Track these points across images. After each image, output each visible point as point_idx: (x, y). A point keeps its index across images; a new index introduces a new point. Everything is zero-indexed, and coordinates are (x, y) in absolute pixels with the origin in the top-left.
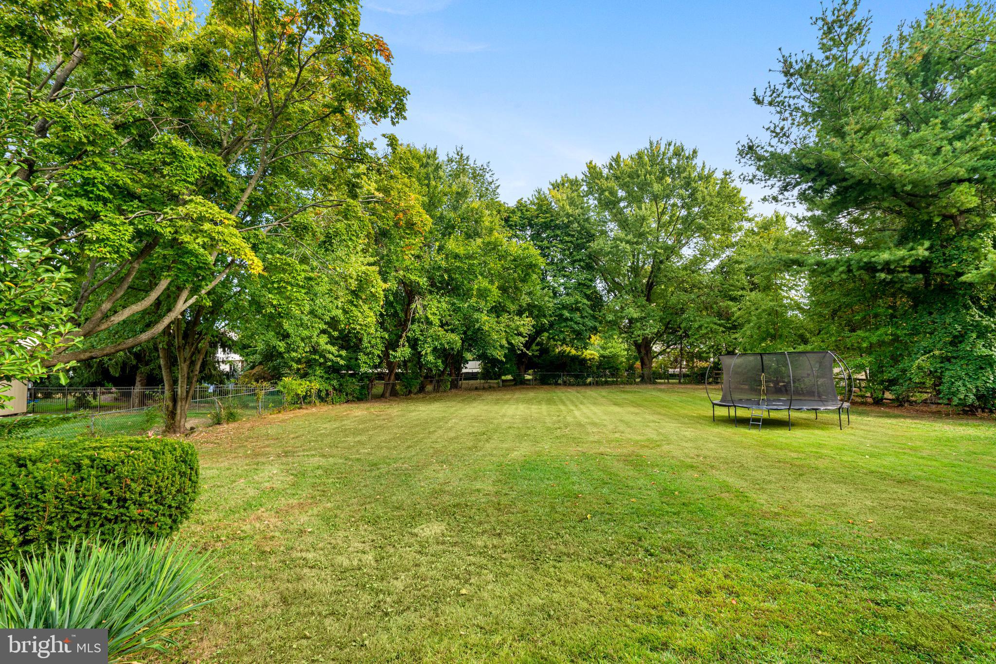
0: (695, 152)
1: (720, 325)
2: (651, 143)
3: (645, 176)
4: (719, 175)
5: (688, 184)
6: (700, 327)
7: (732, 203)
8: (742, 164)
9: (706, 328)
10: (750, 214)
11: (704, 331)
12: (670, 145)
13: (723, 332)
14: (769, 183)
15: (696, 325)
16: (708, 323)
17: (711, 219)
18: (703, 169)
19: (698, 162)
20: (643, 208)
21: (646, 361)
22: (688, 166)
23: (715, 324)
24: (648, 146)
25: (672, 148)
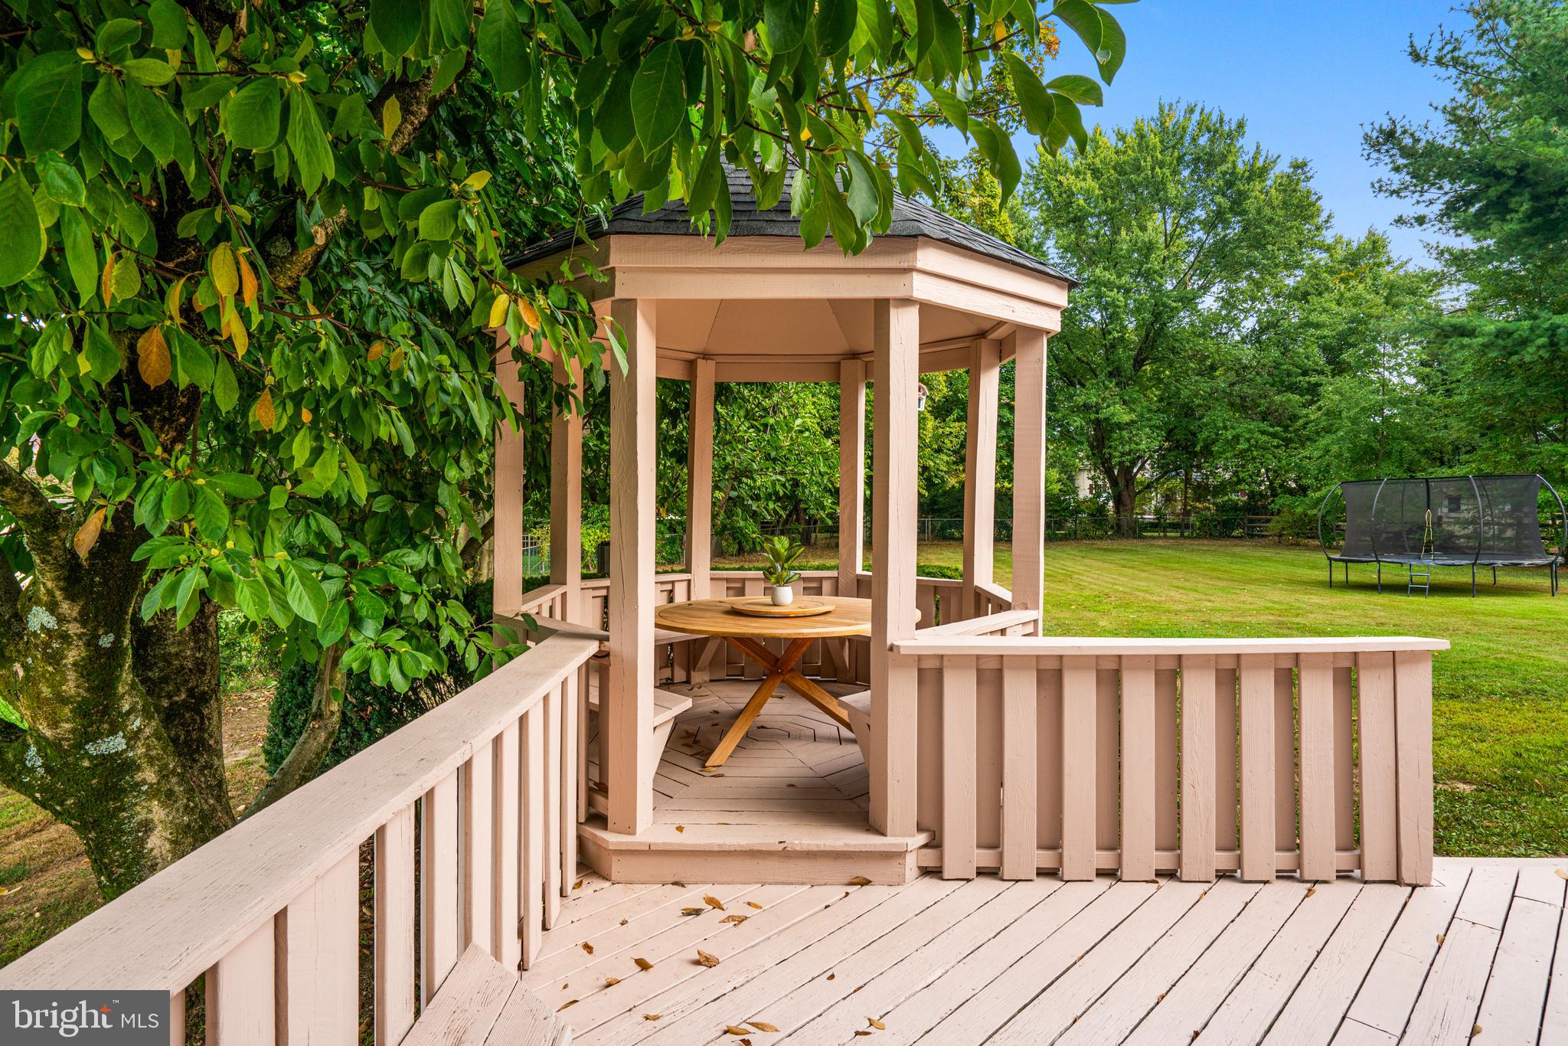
0: (1241, 126)
1: (1274, 435)
2: (1161, 110)
3: (1153, 169)
4: (1283, 167)
5: (1230, 184)
6: (1237, 438)
7: (1307, 219)
8: (1371, 162)
9: (1248, 440)
10: (1328, 236)
11: (1243, 446)
12: (1192, 111)
13: (1277, 447)
14: (1427, 196)
15: (1229, 434)
16: (1250, 431)
17: (1270, 247)
18: (1255, 158)
19: (1247, 144)
20: (1150, 228)
21: (1126, 499)
22: (1229, 152)
23: (1263, 433)
24: (1156, 114)
25: (1196, 117)
